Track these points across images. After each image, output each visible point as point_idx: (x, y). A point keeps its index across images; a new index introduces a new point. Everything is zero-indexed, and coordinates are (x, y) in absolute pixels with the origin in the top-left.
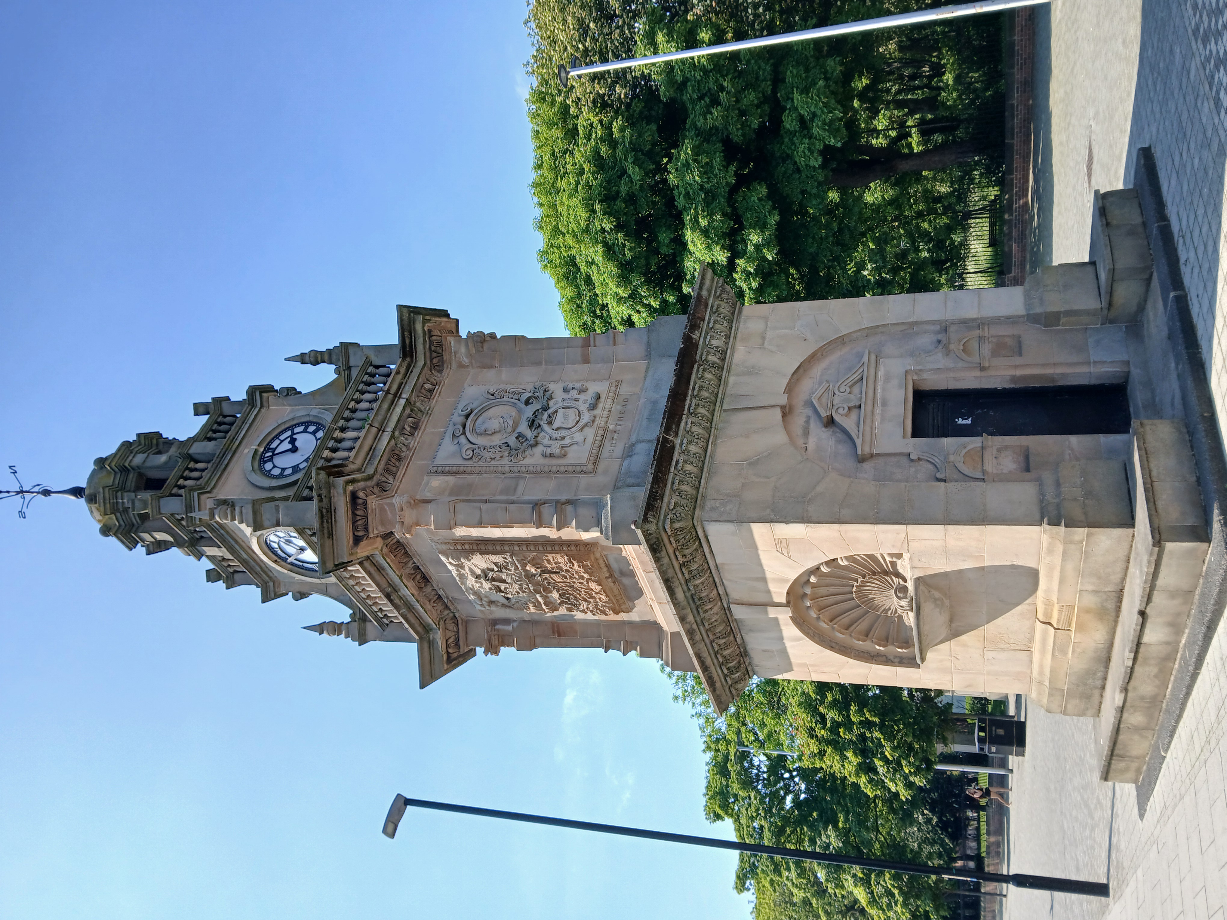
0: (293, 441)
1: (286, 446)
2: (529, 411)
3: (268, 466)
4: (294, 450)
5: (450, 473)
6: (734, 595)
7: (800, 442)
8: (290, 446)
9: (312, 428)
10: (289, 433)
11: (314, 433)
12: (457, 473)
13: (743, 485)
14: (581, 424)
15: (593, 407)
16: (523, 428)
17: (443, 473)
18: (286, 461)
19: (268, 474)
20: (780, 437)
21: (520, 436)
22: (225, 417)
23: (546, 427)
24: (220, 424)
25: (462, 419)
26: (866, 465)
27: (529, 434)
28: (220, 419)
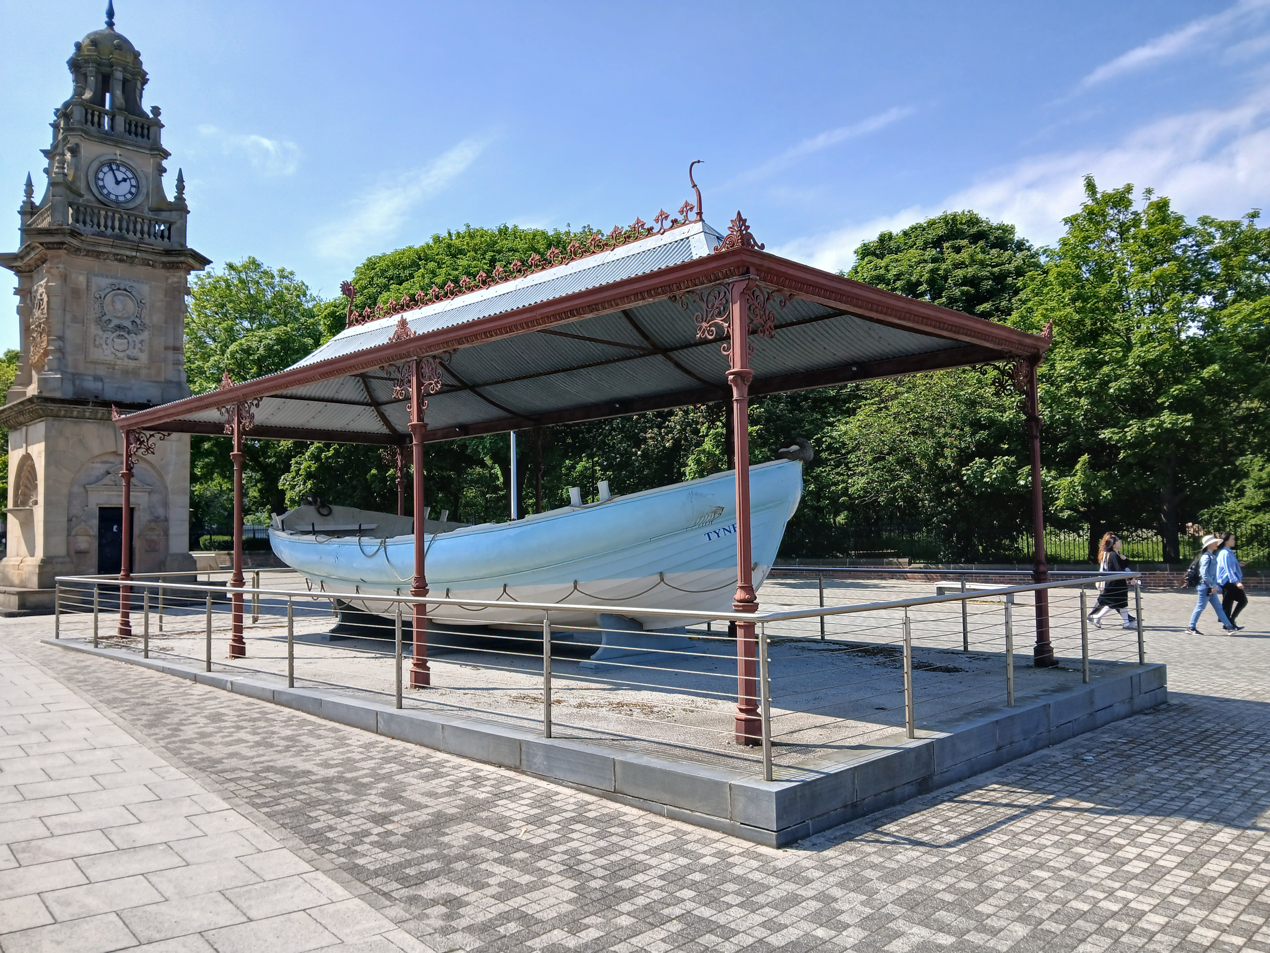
0: (124, 180)
1: (120, 176)
2: (128, 324)
3: (106, 169)
4: (118, 183)
5: (88, 286)
6: (31, 429)
7: (98, 460)
8: (120, 179)
9: (134, 190)
10: (130, 176)
11: (130, 192)
12: (87, 289)
13: (68, 438)
14: (117, 353)
15: (129, 358)
16: (115, 322)
17: (88, 282)
18: (108, 180)
19: (99, 169)
20: (96, 451)
21: (110, 320)
22: (148, 129)
23: (115, 334)
24: (142, 127)
25: (122, 287)
26: (82, 489)
27: (112, 325)
28: (146, 126)
